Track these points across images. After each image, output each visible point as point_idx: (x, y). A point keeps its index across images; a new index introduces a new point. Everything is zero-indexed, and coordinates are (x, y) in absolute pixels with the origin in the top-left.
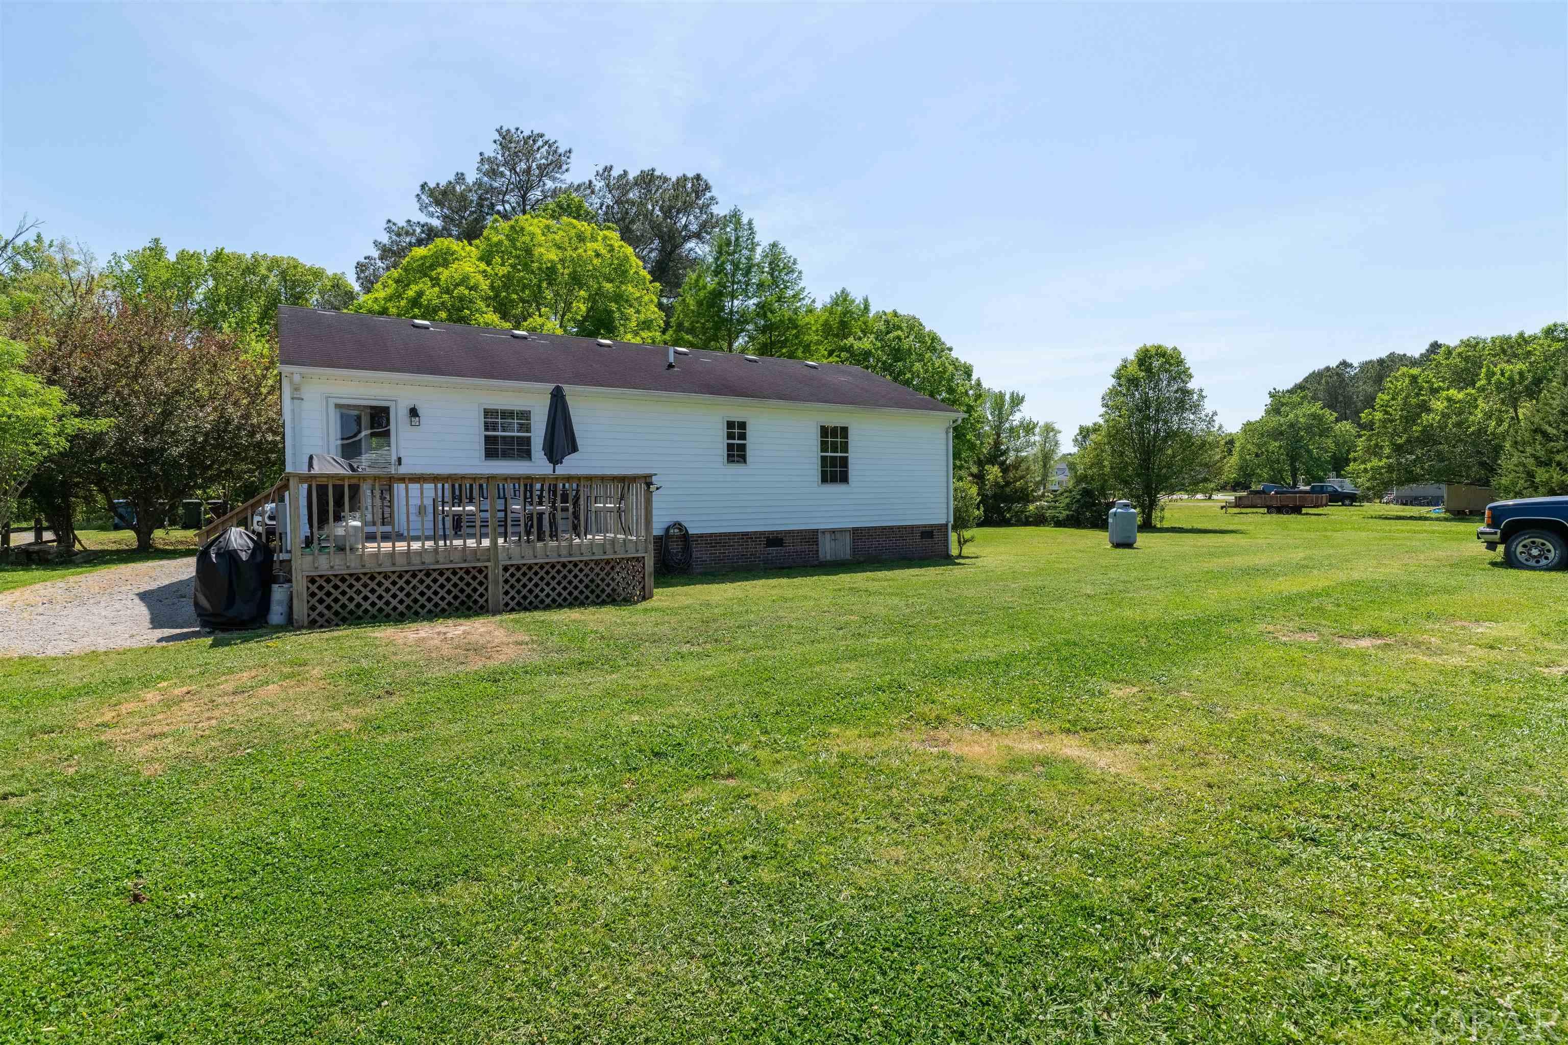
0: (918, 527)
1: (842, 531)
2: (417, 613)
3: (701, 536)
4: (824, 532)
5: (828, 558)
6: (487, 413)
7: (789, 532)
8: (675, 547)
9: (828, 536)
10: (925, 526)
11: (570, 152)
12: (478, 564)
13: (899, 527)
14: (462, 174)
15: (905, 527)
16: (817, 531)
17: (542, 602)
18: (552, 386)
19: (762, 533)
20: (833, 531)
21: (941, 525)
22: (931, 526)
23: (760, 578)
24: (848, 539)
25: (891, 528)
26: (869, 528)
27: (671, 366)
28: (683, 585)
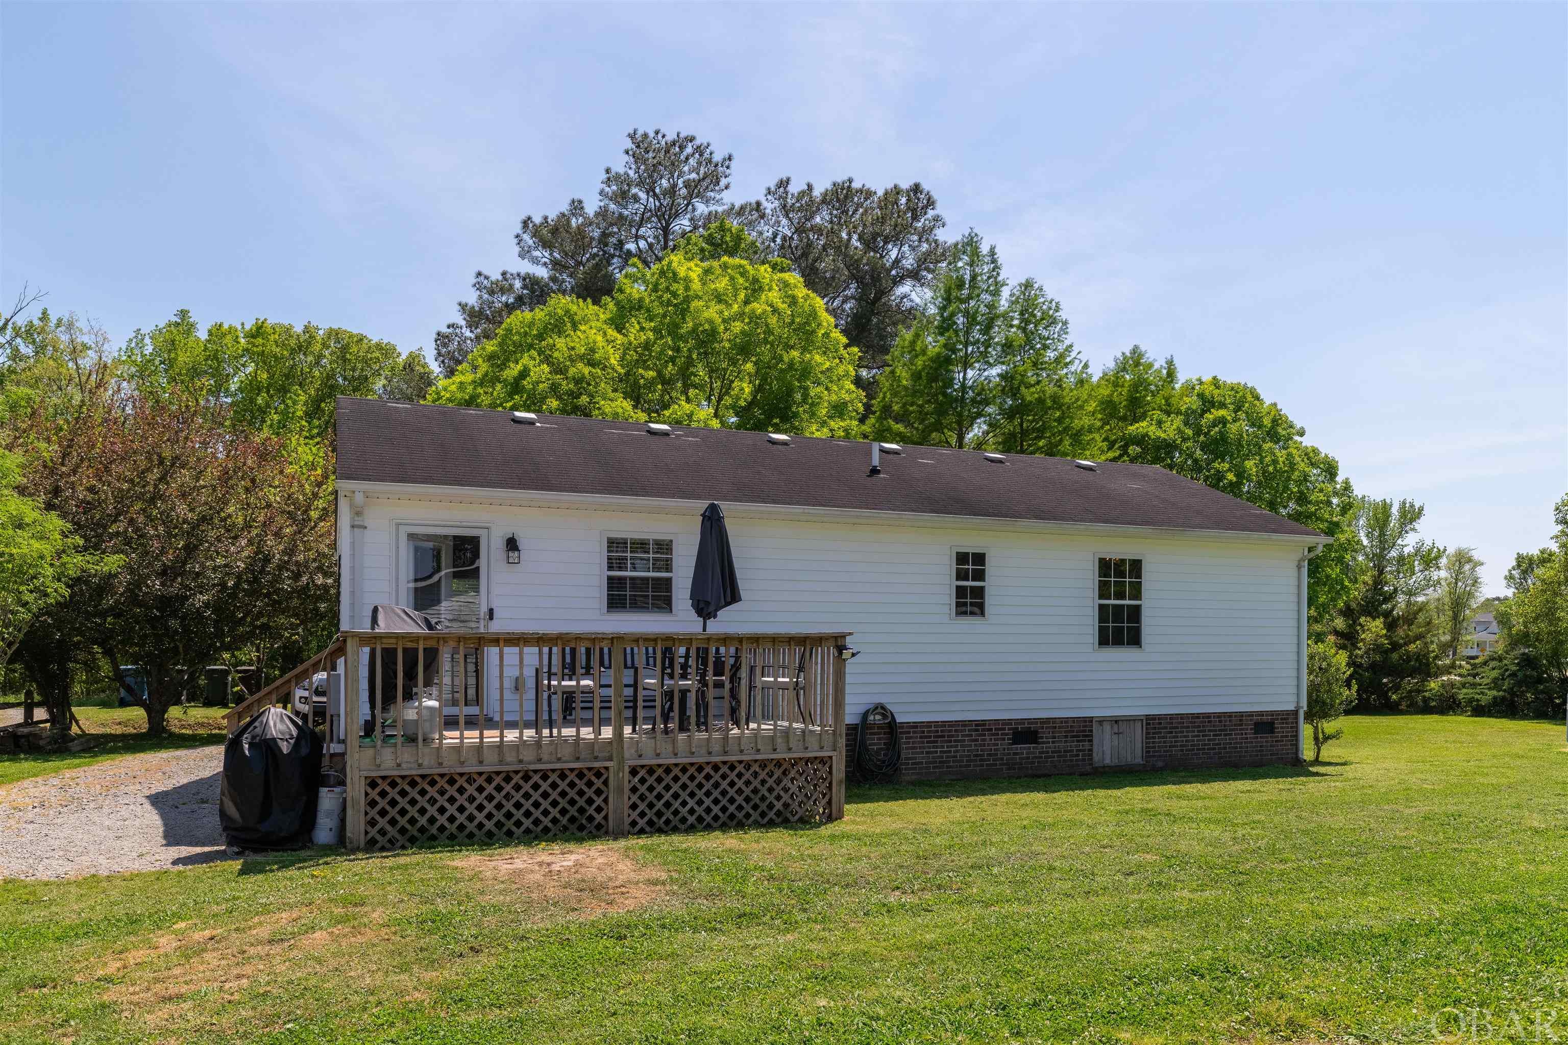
0: (1251, 714)
1: (1130, 720)
2: (510, 833)
3: (915, 726)
4: (1101, 721)
5: (1107, 761)
6: (613, 544)
7: (1048, 720)
8: (876, 743)
9: (1107, 727)
10: (1261, 714)
11: (730, 159)
12: (596, 765)
13: (1219, 715)
14: (580, 202)
15: (1229, 715)
16: (1091, 720)
17: (684, 820)
18: (703, 505)
19: (1008, 722)
20: (1116, 721)
21: (1288, 713)
22: (1272, 713)
23: (1004, 791)
24: (1138, 733)
25: (1207, 716)
26: (1172, 717)
27: (874, 471)
28: (888, 799)
